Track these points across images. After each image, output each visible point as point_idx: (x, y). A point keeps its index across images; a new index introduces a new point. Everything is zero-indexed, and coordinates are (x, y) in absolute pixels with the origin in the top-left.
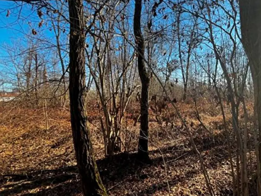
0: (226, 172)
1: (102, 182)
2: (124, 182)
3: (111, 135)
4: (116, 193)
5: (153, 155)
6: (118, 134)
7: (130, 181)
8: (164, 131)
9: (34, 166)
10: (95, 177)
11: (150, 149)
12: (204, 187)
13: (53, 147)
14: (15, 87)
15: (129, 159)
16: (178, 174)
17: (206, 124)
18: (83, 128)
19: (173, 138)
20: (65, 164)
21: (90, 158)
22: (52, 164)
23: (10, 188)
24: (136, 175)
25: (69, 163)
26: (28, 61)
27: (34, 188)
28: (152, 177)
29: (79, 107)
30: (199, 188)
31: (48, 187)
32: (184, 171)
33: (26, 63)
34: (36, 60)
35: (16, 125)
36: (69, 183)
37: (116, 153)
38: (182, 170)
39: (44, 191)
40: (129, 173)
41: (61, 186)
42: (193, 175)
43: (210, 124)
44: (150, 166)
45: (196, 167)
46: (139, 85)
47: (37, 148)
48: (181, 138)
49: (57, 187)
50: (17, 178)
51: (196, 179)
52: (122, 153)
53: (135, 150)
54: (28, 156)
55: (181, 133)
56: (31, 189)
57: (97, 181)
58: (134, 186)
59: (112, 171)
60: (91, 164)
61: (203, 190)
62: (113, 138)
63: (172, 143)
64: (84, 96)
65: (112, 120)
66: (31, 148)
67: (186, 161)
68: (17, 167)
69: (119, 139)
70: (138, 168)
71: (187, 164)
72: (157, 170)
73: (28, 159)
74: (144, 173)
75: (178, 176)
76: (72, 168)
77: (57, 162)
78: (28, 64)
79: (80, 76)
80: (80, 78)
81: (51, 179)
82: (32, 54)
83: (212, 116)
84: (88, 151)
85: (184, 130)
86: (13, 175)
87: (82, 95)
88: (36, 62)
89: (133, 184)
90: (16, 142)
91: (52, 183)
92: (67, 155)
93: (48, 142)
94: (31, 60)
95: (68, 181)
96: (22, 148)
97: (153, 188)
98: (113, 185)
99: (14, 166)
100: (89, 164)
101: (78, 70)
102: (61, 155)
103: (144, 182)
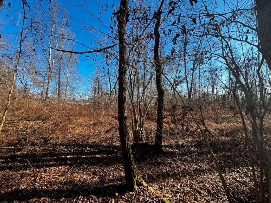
0: (238, 179)
1: (134, 161)
2: (145, 164)
3: (137, 129)
4: (141, 170)
5: (166, 148)
6: (141, 129)
7: (150, 164)
8: (173, 131)
9: (98, 142)
10: (130, 157)
11: (163, 143)
12: (214, 187)
13: (106, 132)
14: (89, 97)
15: (149, 148)
16: (187, 169)
17: (211, 130)
18: (125, 124)
19: (181, 138)
20: (112, 144)
21: (128, 144)
22: (106, 142)
23: (89, 151)
24: (153, 161)
25: (114, 143)
26: (95, 84)
27: (98, 155)
28: (165, 165)
29: (123, 110)
30: (208, 186)
31: (104, 156)
32: (192, 167)
33: (94, 84)
34: (99, 82)
35: (91, 118)
36: (114, 156)
37: (140, 142)
38: (190, 166)
39: (103, 157)
40: (149, 158)
41: (110, 157)
42: (201, 173)
43: (215, 130)
44: (163, 157)
45: (204, 166)
46: (156, 96)
47: (99, 131)
48: (187, 139)
49: (108, 157)
50: (91, 147)
51: (204, 178)
52: (144, 143)
53: (152, 142)
54: (96, 136)
55: (188, 135)
56: (97, 155)
57: (131, 159)
58: (153, 169)
59: (138, 154)
60: (128, 147)
61: (213, 189)
62: (138, 132)
63: (181, 142)
64: (125, 104)
65: (138, 120)
66: (97, 131)
67: (193, 159)
68: (91, 140)
69: (142, 133)
70: (155, 156)
71: (195, 162)
72: (169, 161)
73: (95, 137)
74: (159, 161)
75: (187, 171)
76: (115, 147)
77: (108, 142)
78: (95, 85)
79: (124, 91)
80: (124, 92)
81: (106, 151)
82: (97, 80)
83: (217, 123)
84: (127, 139)
85: (190, 133)
86: (90, 145)
87: (125, 103)
88: (99, 84)
89: (152, 167)
90: (91, 127)
91: (106, 154)
92: (113, 138)
93: (104, 129)
94: (96, 83)
95: (114, 155)
96: (93, 130)
97: (166, 174)
98: (139, 164)
99: (90, 140)
100: (127, 147)
101: (123, 88)
102: (110, 138)
103: (159, 168)
